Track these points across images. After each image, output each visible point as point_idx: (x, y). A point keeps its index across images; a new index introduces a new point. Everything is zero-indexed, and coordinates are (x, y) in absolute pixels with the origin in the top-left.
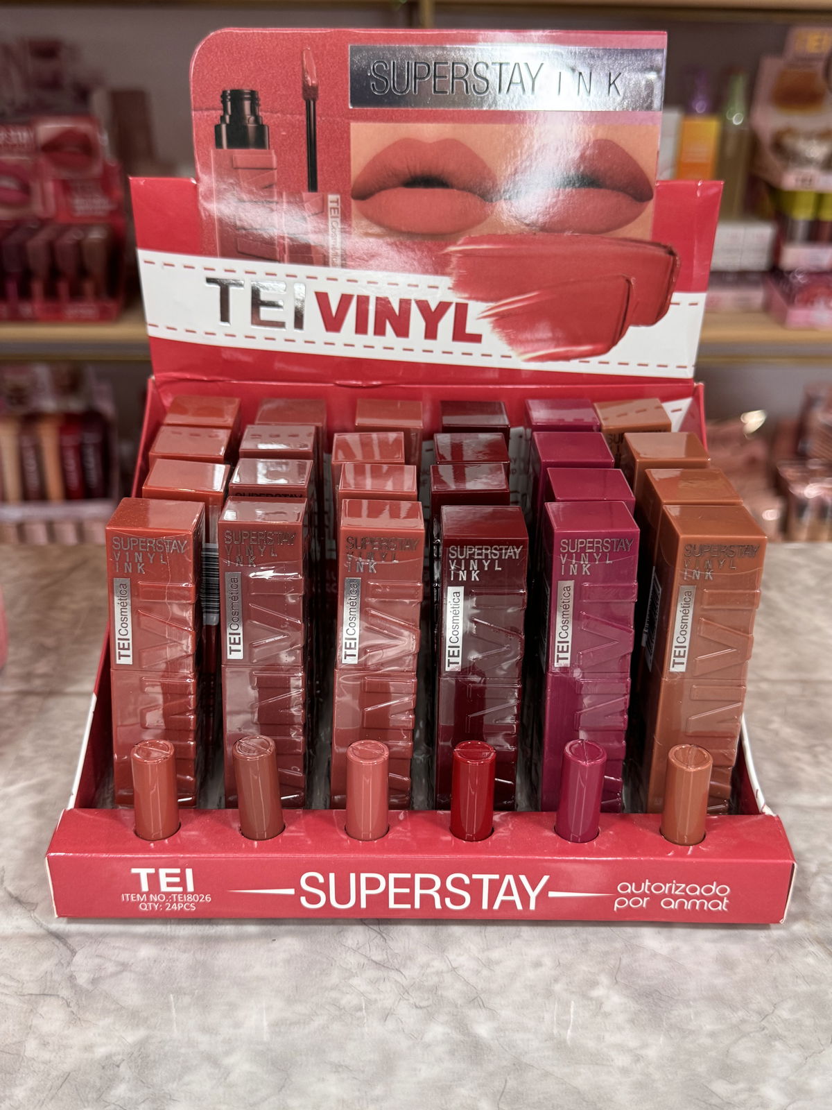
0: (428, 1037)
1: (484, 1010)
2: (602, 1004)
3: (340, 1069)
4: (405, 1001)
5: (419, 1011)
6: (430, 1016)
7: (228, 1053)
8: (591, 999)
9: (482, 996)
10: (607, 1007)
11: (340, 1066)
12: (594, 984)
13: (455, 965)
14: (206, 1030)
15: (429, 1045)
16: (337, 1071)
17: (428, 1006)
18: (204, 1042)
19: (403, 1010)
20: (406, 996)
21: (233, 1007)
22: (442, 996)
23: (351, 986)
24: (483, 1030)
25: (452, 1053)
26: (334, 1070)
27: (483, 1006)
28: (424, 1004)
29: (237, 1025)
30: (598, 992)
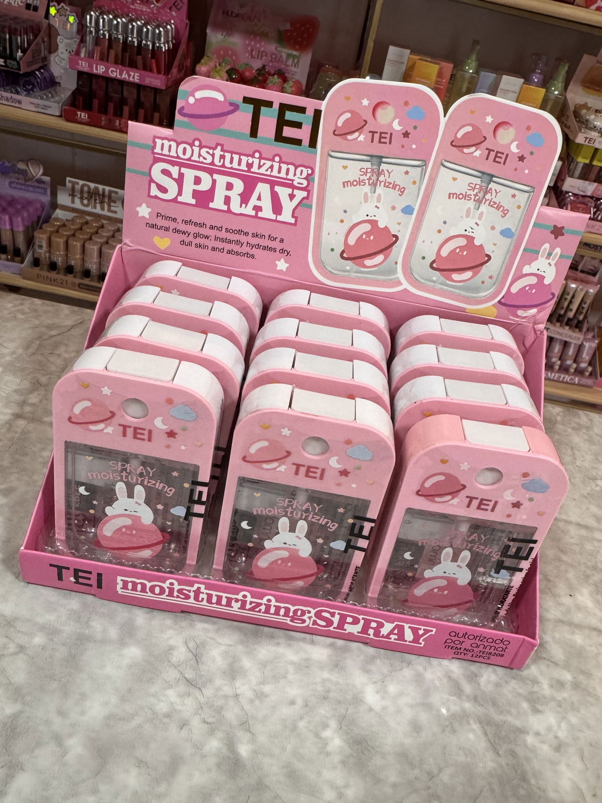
1: (248, 732)
2: (327, 744)
3: (141, 765)
4: (199, 716)
5: (206, 725)
6: (212, 732)
7: (70, 735)
8: (321, 738)
9: (250, 722)
10: (330, 748)
11: (142, 762)
12: (325, 726)
13: (239, 692)
14: (61, 713)
15: (206, 756)
16: (139, 767)
17: (212, 723)
18: (58, 723)
19: (196, 722)
20: (200, 711)
21: (83, 697)
22: (223, 717)
23: (166, 696)
24: (244, 750)
25: (219, 765)
26: (137, 764)
27: (248, 730)
28: (211, 720)
29: (83, 713)
30: (327, 733)
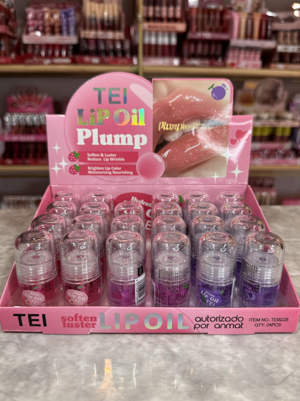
0: (155, 353)
5: (151, 344)
6: (155, 346)
15: (156, 356)
17: (154, 343)
22: (159, 339)
24: (175, 350)
25: (164, 358)
27: (175, 342)
